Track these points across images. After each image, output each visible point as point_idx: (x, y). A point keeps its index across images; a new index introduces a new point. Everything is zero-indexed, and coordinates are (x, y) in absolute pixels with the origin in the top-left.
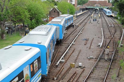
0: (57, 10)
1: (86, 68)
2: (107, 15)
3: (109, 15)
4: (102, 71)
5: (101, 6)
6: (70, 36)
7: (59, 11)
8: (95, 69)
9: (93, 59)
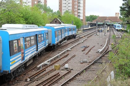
0: (59, 21)
1: (74, 70)
2: (117, 29)
3: (119, 29)
4: (93, 74)
5: (112, 22)
6: (69, 44)
7: (61, 21)
8: (84, 71)
9: (86, 62)
